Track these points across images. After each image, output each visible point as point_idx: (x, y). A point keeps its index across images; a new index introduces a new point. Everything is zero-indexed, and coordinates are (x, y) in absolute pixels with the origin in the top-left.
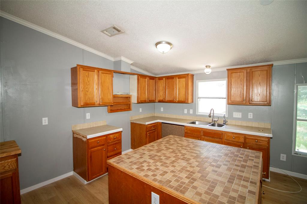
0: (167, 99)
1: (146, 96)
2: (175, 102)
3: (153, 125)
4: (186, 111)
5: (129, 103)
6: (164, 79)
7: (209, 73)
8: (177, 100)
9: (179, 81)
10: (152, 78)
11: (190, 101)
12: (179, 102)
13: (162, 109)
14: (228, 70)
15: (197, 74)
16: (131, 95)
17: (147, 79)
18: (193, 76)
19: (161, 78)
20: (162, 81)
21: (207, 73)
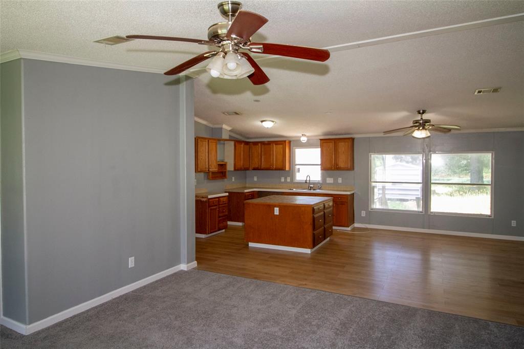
0: (263, 166)
1: (241, 164)
2: (272, 170)
3: (251, 193)
4: (283, 180)
5: (225, 171)
6: (260, 144)
7: (305, 141)
8: (274, 167)
9: (276, 148)
10: (247, 143)
11: (287, 169)
12: (277, 169)
13: (255, 179)
14: (321, 140)
15: (294, 140)
16: (226, 162)
17: (242, 145)
18: (290, 142)
19: (256, 143)
20: (257, 146)
21: (303, 142)
